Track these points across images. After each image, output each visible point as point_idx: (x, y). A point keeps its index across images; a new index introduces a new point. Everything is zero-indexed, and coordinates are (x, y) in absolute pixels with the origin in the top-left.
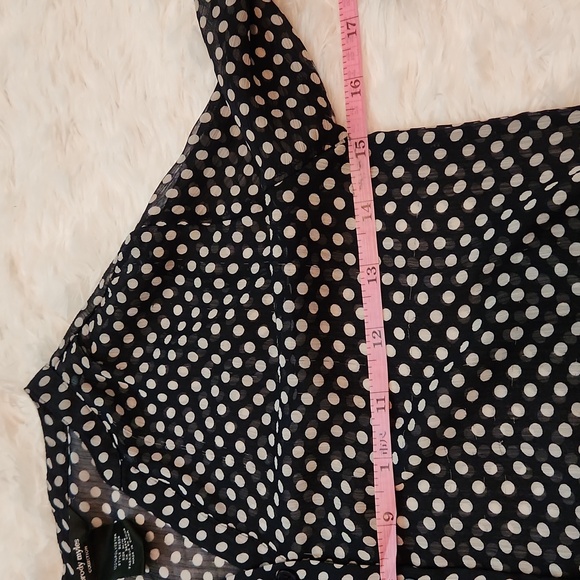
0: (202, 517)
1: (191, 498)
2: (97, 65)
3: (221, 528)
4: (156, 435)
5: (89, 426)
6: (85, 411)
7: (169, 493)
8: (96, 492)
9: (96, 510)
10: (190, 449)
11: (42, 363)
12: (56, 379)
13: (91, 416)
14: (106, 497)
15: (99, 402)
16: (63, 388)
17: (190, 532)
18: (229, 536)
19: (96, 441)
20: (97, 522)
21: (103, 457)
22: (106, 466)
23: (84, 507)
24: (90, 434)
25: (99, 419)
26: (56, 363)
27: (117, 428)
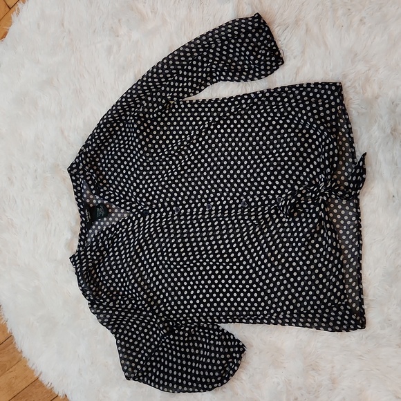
0: (123, 201)
1: (119, 196)
2: (88, 72)
3: (128, 203)
4: (106, 180)
5: (88, 178)
6: (87, 174)
7: (112, 195)
8: (91, 197)
9: (91, 202)
10: (119, 179)
11: (72, 161)
12: (78, 165)
13: (89, 175)
14: (95, 198)
15: (91, 171)
16: (80, 168)
17: (114, 203)
18: (130, 205)
19: (90, 182)
20: (91, 205)
21: (92, 187)
22: (93, 189)
23: (88, 201)
24: (89, 180)
25: (91, 176)
26: (77, 161)
27: (96, 178)
